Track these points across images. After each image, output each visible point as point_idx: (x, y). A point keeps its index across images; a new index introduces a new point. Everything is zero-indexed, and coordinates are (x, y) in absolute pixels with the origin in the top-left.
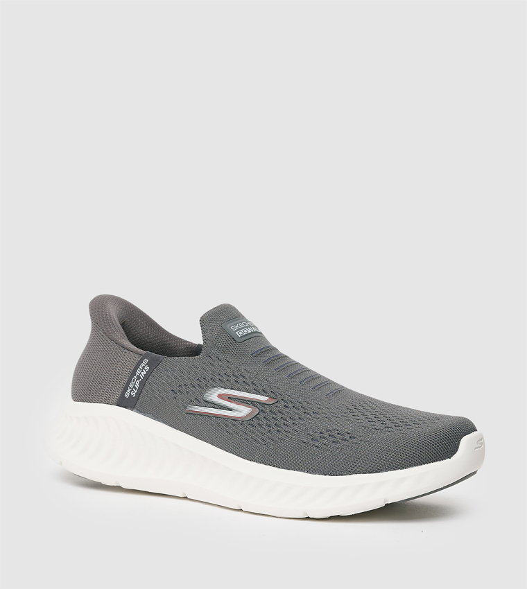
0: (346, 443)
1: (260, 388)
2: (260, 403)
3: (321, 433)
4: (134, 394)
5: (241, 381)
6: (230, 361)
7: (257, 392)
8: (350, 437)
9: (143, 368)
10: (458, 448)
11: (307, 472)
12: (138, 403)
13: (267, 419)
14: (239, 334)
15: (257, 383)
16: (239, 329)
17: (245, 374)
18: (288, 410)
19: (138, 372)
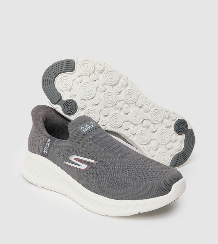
0: (123, 186)
1: (92, 156)
2: (91, 163)
3: (113, 180)
4: (46, 152)
5: (84, 153)
6: (80, 143)
7: (90, 158)
8: (125, 183)
9: (49, 142)
10: (171, 189)
11: (107, 197)
12: (48, 156)
13: (93, 171)
14: (84, 131)
15: (90, 153)
16: (85, 128)
17: (86, 149)
18: (102, 167)
19: (47, 144)
